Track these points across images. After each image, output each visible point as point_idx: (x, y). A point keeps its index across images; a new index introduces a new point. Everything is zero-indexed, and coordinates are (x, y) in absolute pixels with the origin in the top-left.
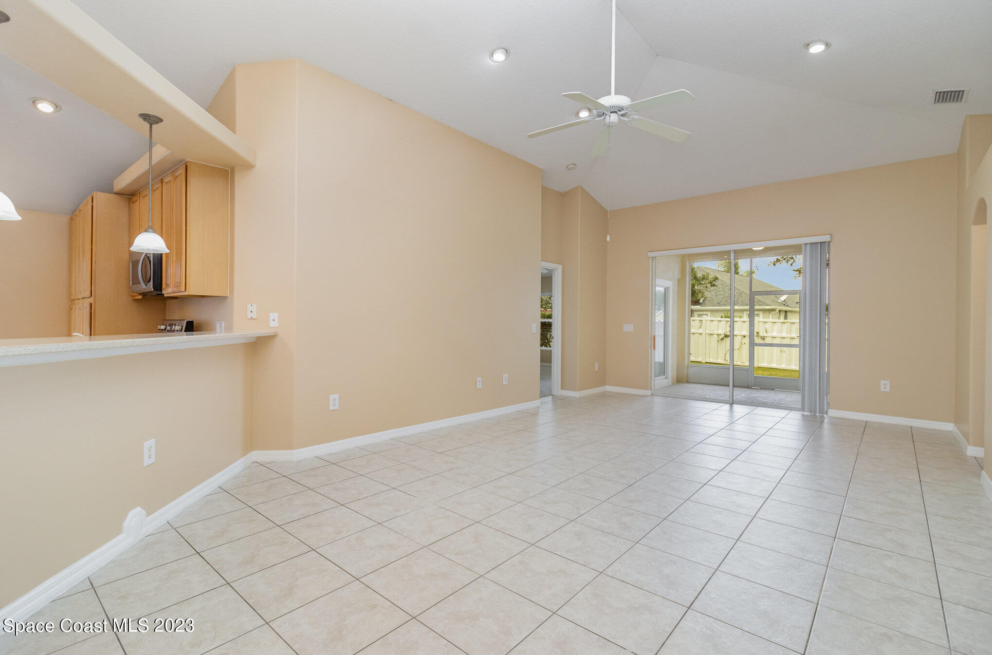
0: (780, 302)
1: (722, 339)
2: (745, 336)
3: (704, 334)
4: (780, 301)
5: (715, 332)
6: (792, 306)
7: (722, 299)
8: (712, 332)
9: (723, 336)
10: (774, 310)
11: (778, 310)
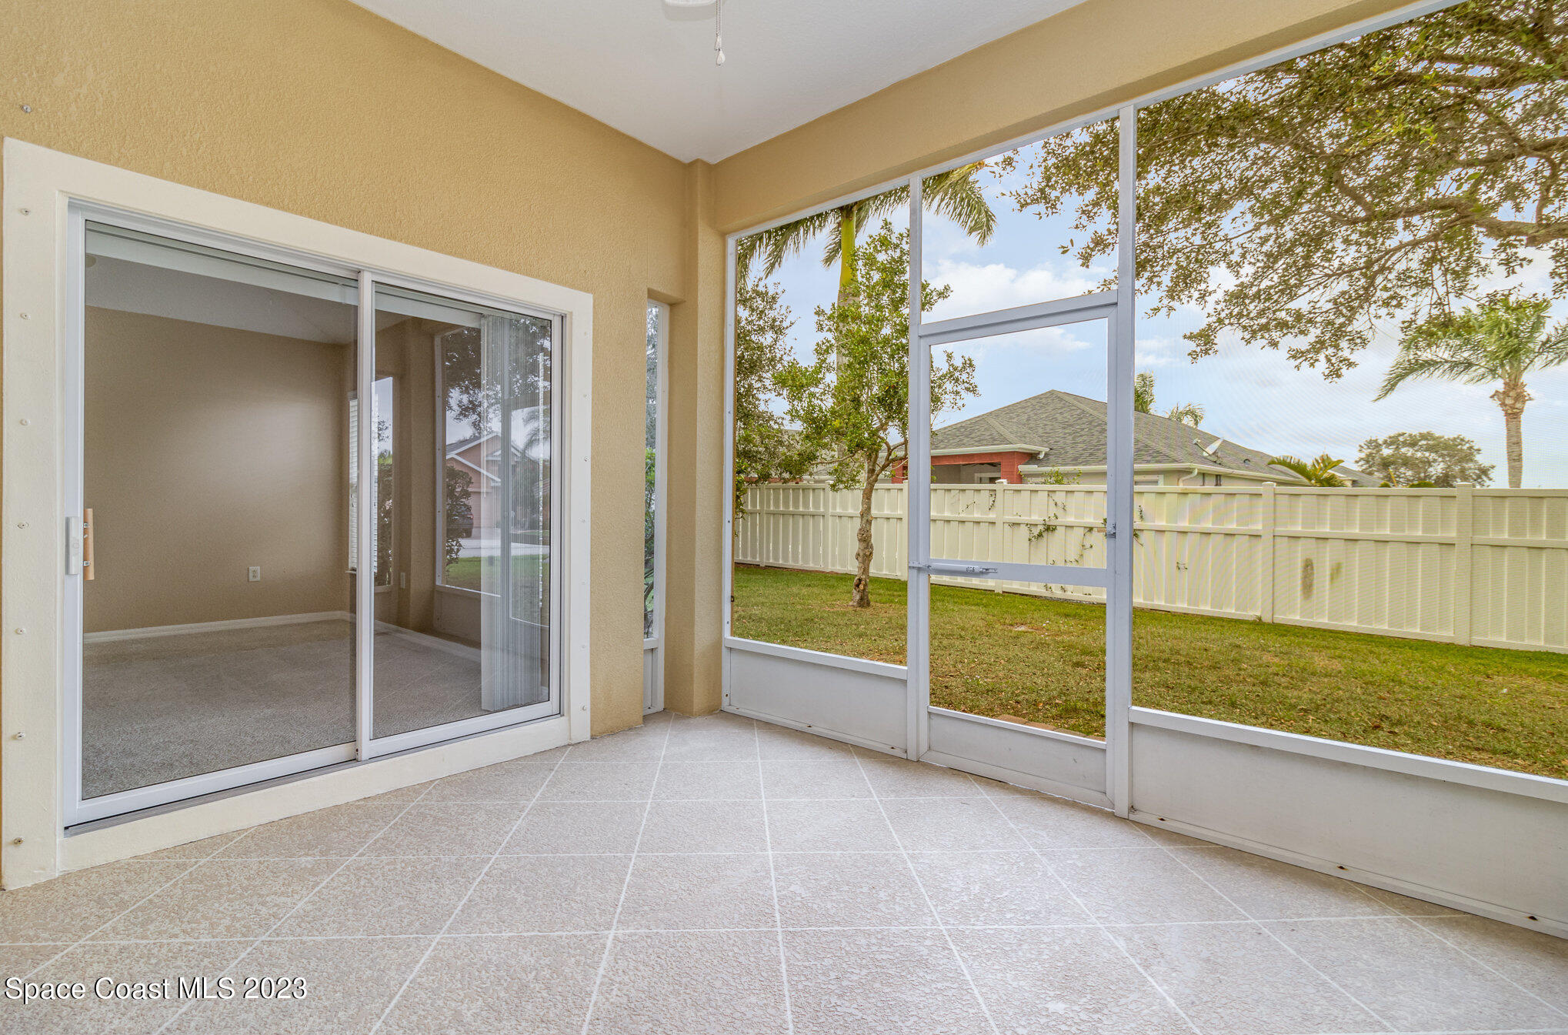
0: (1205, 458)
1: (1040, 535)
2: (1091, 529)
3: (999, 525)
4: (1205, 454)
5: (1025, 519)
6: (1233, 465)
7: (1084, 450)
8: (1016, 519)
9: (1041, 528)
10: (1188, 471)
11: (1196, 471)
